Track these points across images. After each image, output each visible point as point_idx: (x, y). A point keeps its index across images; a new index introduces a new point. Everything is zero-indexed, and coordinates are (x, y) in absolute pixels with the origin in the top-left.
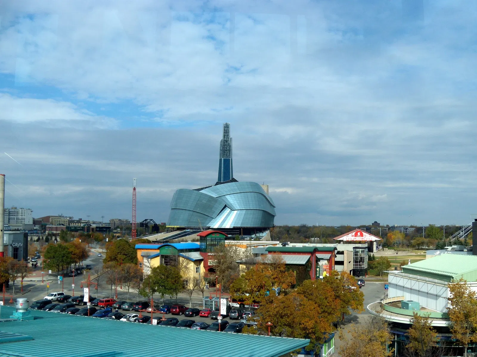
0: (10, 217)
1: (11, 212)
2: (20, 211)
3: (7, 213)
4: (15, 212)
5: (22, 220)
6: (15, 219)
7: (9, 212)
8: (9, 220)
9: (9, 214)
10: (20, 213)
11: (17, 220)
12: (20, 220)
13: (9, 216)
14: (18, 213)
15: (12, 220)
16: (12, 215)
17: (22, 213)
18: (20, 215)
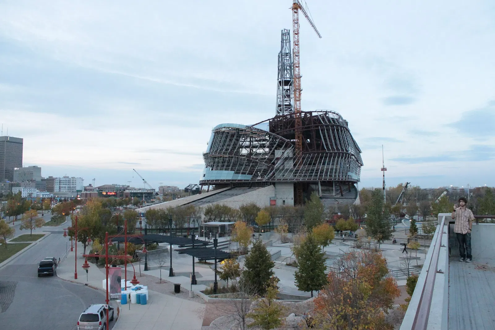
0: (61, 186)
1: (62, 181)
2: (71, 180)
3: (58, 182)
4: (67, 181)
5: (73, 189)
6: (67, 187)
7: (60, 181)
8: (60, 188)
9: (60, 182)
10: (71, 182)
11: (68, 189)
12: (71, 189)
13: (60, 184)
14: (70, 182)
15: (63, 189)
16: (63, 183)
17: (73, 182)
18: (72, 183)
